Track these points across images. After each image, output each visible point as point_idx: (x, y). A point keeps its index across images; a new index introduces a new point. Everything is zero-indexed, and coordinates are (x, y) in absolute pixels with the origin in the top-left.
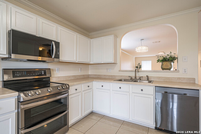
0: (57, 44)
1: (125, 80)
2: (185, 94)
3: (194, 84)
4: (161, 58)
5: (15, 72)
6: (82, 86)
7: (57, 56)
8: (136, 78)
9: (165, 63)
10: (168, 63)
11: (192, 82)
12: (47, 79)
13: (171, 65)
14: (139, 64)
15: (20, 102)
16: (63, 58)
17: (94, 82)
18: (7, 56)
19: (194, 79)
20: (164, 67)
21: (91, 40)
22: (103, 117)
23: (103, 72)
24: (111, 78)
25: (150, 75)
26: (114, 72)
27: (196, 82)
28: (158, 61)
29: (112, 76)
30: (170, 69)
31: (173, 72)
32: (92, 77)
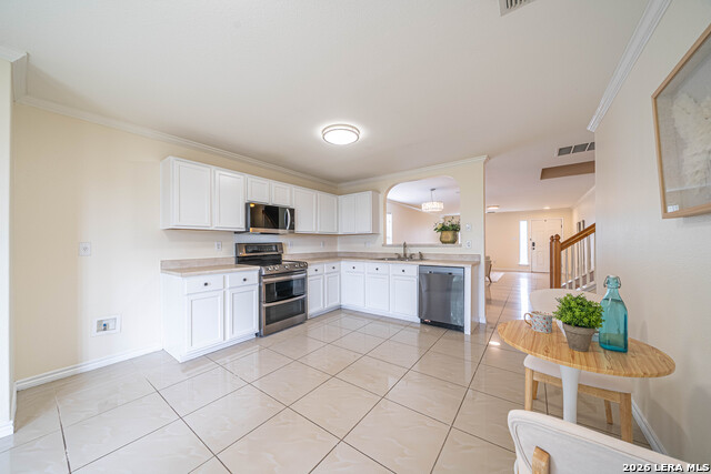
0: (292, 211)
1: (389, 259)
2: (450, 274)
4: (439, 227)
5: (247, 246)
6: (325, 267)
7: (292, 227)
8: (405, 255)
9: (445, 233)
10: (451, 234)
13: (456, 235)
15: (261, 276)
16: (299, 228)
17: (342, 262)
18: (244, 230)
20: (445, 240)
23: (357, 247)
25: (424, 251)
26: (375, 247)
28: (436, 230)
29: (371, 254)
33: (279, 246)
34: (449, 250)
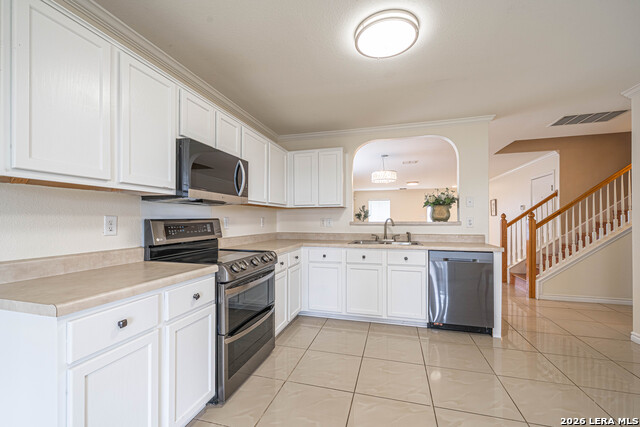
1: (365, 242)
2: (474, 260)
3: (484, 244)
4: (432, 200)
5: (171, 227)
6: (288, 257)
7: (245, 194)
8: (385, 237)
9: (438, 208)
10: (443, 209)
11: (480, 241)
12: (213, 243)
13: (448, 212)
14: (363, 207)
15: (222, 283)
17: (302, 249)
18: (173, 193)
19: (483, 237)
20: (437, 216)
21: (289, 153)
22: (325, 321)
23: (313, 226)
24: (332, 238)
25: (413, 230)
27: (486, 242)
28: (427, 204)
29: (334, 235)
30: (446, 220)
31: (453, 224)
32: (284, 237)
33: (212, 225)
34: (441, 229)
